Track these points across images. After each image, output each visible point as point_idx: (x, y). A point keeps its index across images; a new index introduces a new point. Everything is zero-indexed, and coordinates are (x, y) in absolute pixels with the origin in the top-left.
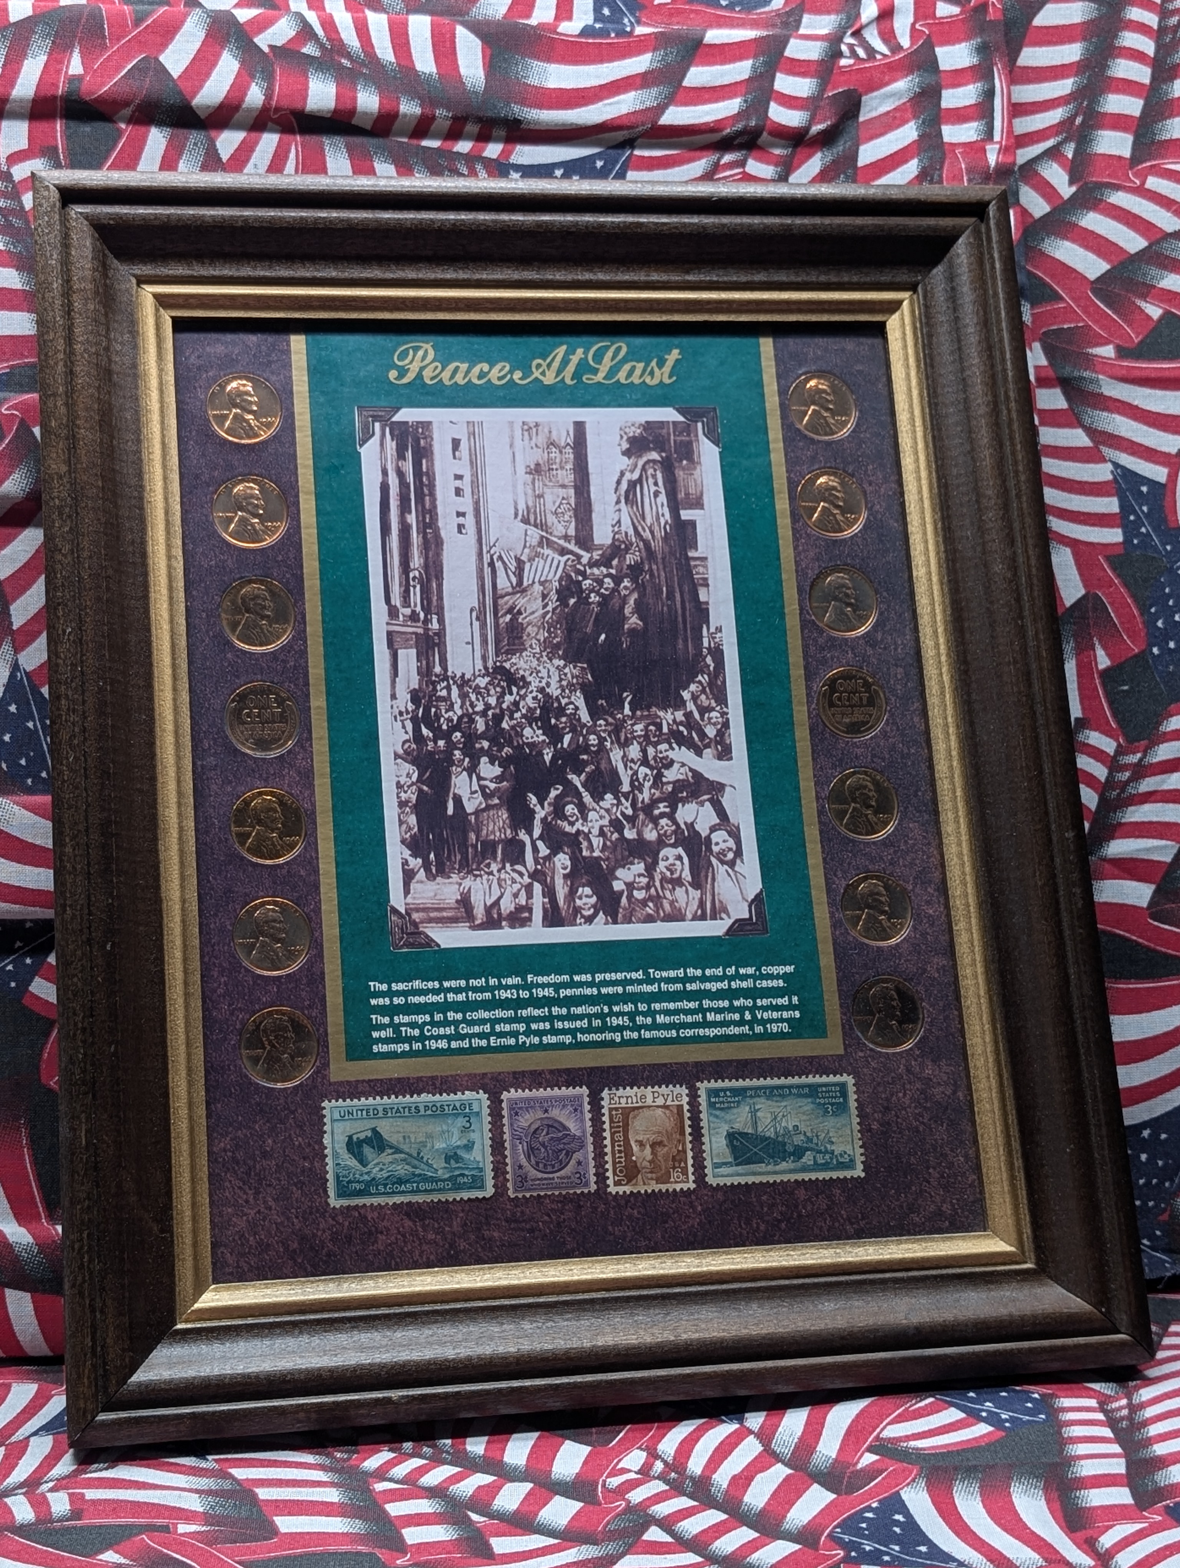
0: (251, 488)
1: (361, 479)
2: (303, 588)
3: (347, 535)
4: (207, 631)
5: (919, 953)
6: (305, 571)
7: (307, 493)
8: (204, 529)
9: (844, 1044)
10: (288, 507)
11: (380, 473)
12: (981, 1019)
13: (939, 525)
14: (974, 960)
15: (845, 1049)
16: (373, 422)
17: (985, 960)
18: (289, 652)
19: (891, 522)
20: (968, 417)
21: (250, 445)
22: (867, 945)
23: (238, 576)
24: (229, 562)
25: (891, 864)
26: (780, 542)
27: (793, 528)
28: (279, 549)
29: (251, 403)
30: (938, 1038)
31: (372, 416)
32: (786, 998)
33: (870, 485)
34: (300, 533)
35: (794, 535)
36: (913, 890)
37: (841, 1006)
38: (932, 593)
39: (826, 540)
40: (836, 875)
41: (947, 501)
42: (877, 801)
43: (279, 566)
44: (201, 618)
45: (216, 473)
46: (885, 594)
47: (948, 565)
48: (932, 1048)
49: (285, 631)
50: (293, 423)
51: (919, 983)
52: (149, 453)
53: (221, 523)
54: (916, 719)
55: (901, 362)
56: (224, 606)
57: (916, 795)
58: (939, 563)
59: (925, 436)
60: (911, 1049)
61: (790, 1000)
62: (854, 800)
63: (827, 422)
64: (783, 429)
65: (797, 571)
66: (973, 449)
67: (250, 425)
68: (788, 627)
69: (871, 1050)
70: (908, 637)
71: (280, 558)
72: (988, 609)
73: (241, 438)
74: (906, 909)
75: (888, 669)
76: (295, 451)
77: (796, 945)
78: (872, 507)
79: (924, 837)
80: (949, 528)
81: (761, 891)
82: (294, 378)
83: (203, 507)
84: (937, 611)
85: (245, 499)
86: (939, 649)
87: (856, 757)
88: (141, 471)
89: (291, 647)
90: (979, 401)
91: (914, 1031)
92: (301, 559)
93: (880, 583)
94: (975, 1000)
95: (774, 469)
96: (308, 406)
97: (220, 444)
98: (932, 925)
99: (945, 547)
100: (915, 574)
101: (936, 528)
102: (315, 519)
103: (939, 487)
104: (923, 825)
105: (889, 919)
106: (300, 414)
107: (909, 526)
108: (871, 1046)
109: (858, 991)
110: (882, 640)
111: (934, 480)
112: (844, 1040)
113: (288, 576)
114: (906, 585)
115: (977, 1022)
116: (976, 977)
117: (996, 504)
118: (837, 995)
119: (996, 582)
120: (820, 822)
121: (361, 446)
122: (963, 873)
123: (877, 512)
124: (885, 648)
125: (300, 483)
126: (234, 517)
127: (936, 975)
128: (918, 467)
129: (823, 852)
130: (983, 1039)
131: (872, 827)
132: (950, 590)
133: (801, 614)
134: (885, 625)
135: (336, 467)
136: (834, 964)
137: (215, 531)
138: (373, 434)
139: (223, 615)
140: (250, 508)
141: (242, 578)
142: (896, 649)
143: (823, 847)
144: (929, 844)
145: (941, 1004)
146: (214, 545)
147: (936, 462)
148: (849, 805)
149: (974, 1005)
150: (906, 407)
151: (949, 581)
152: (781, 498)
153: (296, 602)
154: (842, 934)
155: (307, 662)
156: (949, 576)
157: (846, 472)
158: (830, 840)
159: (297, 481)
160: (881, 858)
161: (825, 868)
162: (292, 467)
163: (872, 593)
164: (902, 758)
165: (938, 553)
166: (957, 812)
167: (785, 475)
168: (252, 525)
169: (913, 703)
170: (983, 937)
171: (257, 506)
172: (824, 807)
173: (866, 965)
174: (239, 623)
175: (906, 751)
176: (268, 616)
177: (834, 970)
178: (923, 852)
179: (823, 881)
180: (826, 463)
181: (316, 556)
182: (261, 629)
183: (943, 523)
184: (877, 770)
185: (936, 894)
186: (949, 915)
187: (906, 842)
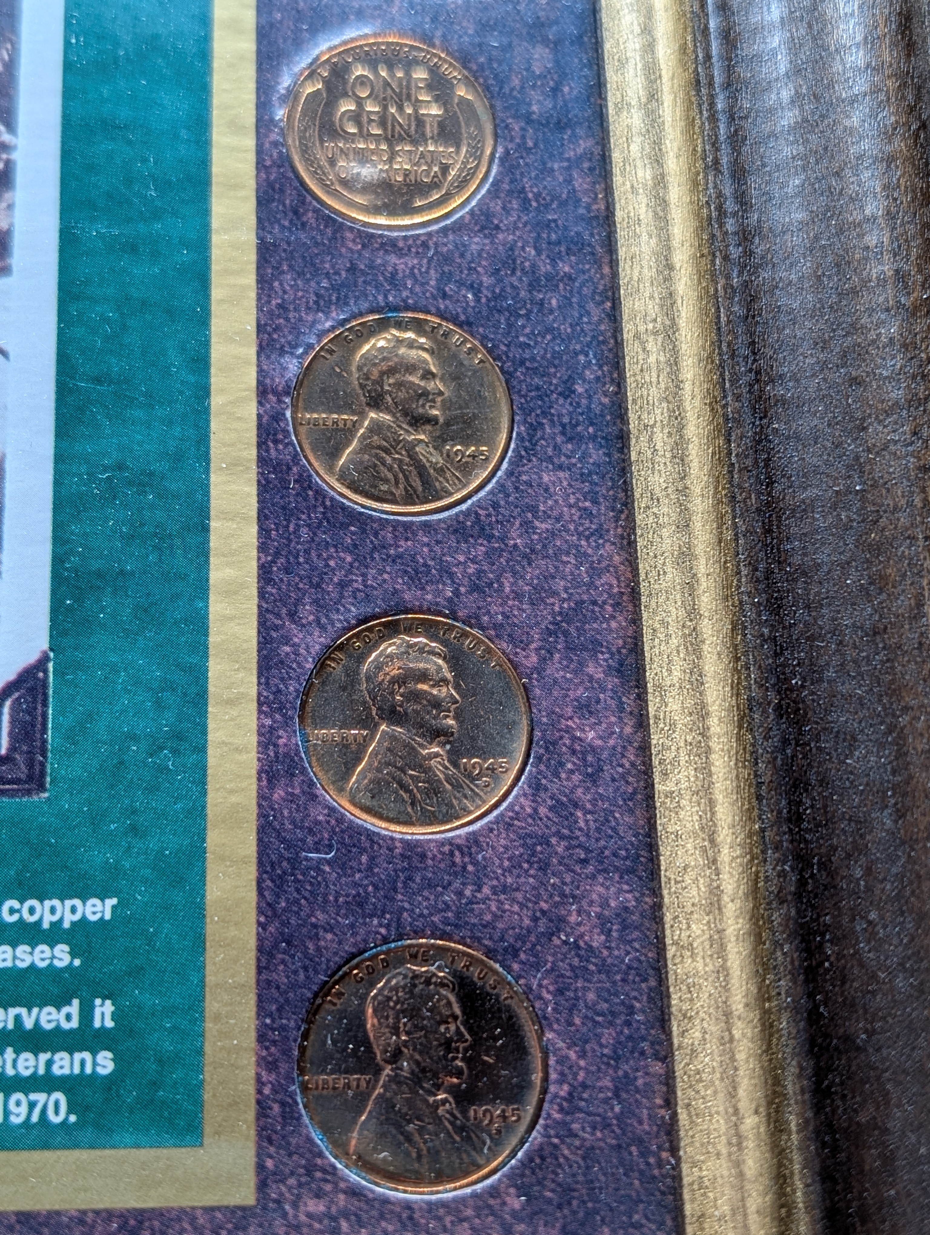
5: (544, 867)
9: (260, 1167)
12: (732, 1094)
14: (715, 892)
15: (262, 1186)
17: (754, 891)
22: (371, 836)
25: (475, 588)
30: (588, 1154)
32: (74, 1008)
36: (539, 670)
37: (261, 1038)
40: (292, 615)
42: (446, 406)
48: (567, 1190)
51: (537, 966)
54: (580, 183)
57: (568, 393)
60: (494, 1192)
61: (87, 1013)
62: (376, 402)
69: (355, 1192)
74: (511, 726)
77: (134, 829)
79: (587, 514)
81: (42, 663)
87: (392, 279)
91: (508, 1127)
94: (714, 1029)
98: (593, 778)
104: (583, 477)
105: (454, 756)
108: (354, 1177)
109: (324, 990)
112: (260, 1154)
115: (719, 1104)
116: (721, 951)
118: (252, 999)
120: (262, 461)
122: (693, 613)
127: (598, 940)
129: (262, 548)
130: (738, 1164)
131: (426, 481)
136: (252, 896)
143: (264, 532)
144: (600, 532)
145: (608, 1036)
148: (362, 415)
149: (713, 1046)
154: (291, 798)
158: (288, 513)
160: (446, 572)
161: (262, 594)
164: (534, 286)
166: (681, 428)
169: (574, 138)
170: (748, 815)
172: (278, 417)
173: (360, 902)
175: (545, 267)
177: (252, 916)
178: (581, 556)
179: (253, 633)
184: (454, 320)
185: (612, 682)
186: (645, 748)
187: (527, 526)
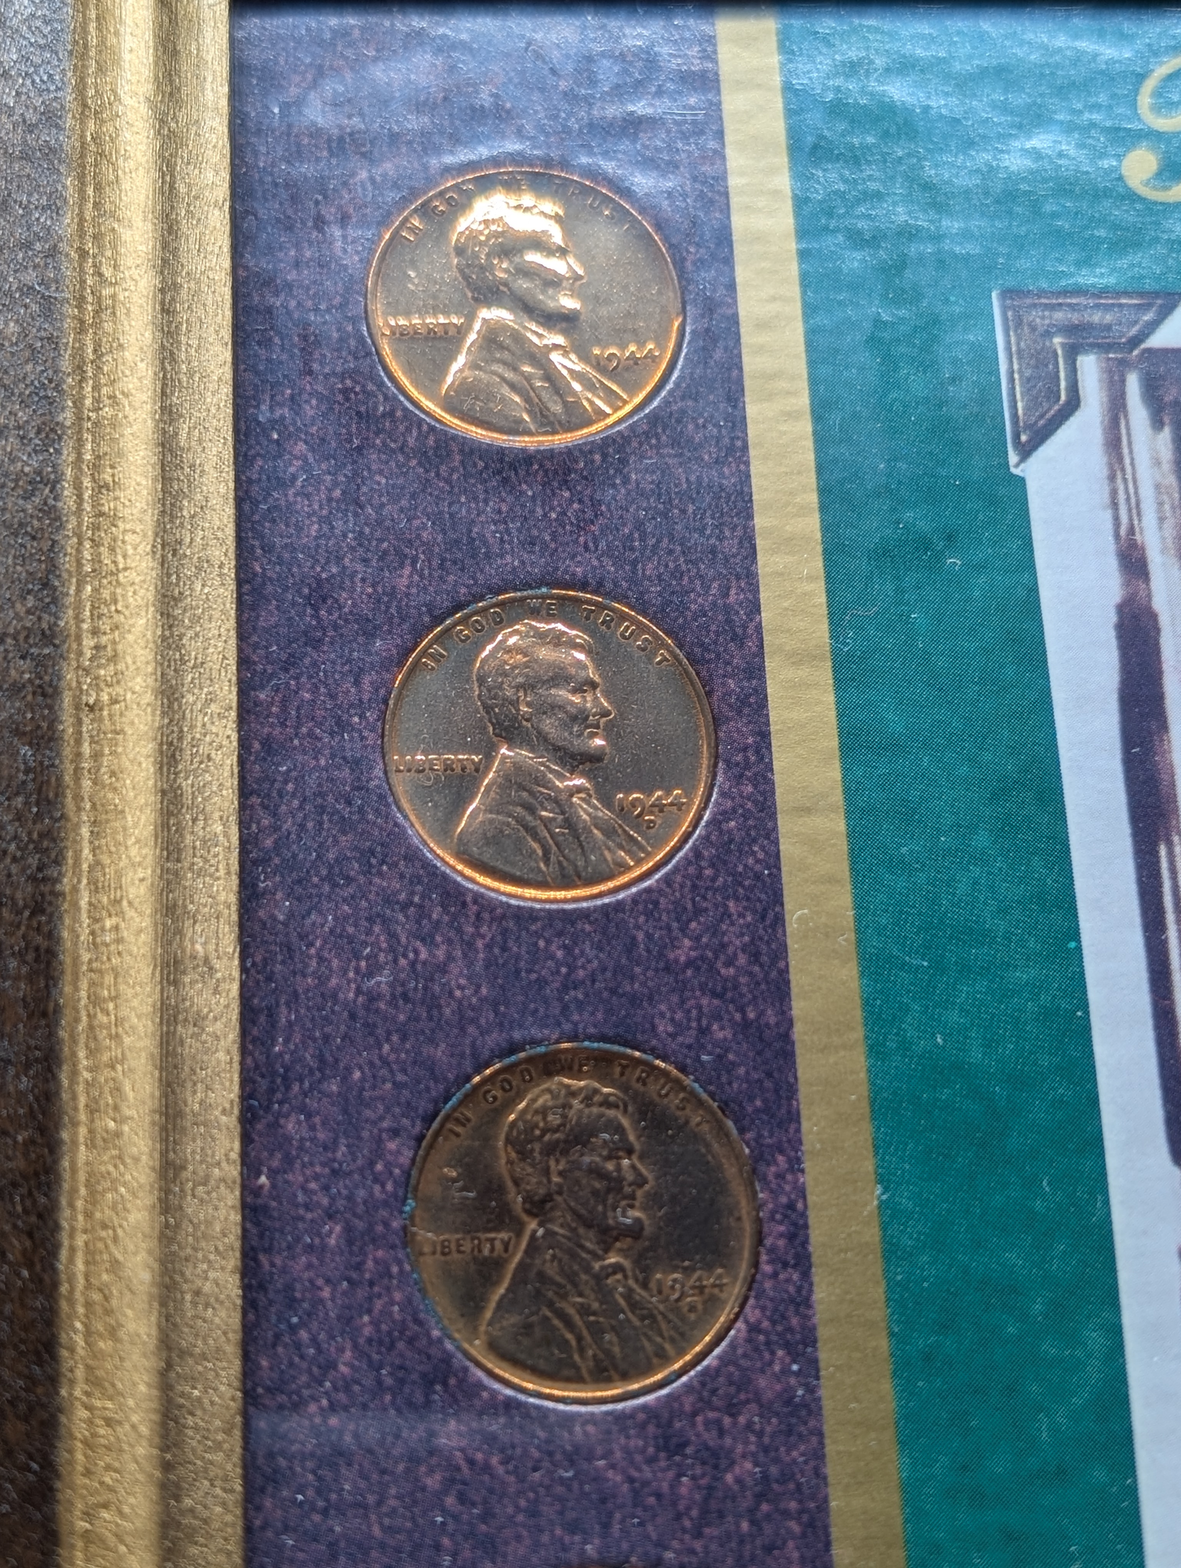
0: (557, 640)
1: (1033, 590)
2: (792, 1090)
3: (982, 840)
4: (347, 1321)
6: (798, 1007)
7: (797, 658)
8: (345, 825)
10: (717, 721)
11: (1112, 563)
16: (1072, 352)
18: (732, 1410)
21: (550, 454)
23: (494, 1039)
24: (457, 970)
28: (678, 910)
29: (553, 282)
31: (1071, 330)
34: (771, 835)
43: (682, 987)
44: (318, 1250)
45: (404, 578)
49: (712, 1304)
50: (735, 363)
52: (101, 487)
53: (422, 794)
56: (430, 1187)
67: (550, 375)
71: (684, 950)
73: (517, 428)
76: (746, 478)
82: (734, 182)
83: (342, 725)
85: (528, 687)
88: (53, 567)
89: (744, 1383)
92: (781, 952)
96: (795, 291)
97: (422, 455)
102: (835, 773)
106: (762, 325)
113: (720, 1033)
121: (1026, 452)
125: (766, 616)
126: (480, 770)
135: (924, 544)
137: (397, 834)
138: (1074, 403)
139: (426, 1236)
140: (549, 725)
141: (513, 1048)
146: (388, 900)
153: (760, 1157)
155: (818, 1455)
159: (755, 608)
162: (730, 546)
168: (560, 803)
171: (580, 718)
174: (496, 1265)
176: (635, 1232)
181: (846, 940)
182: (605, 1294)
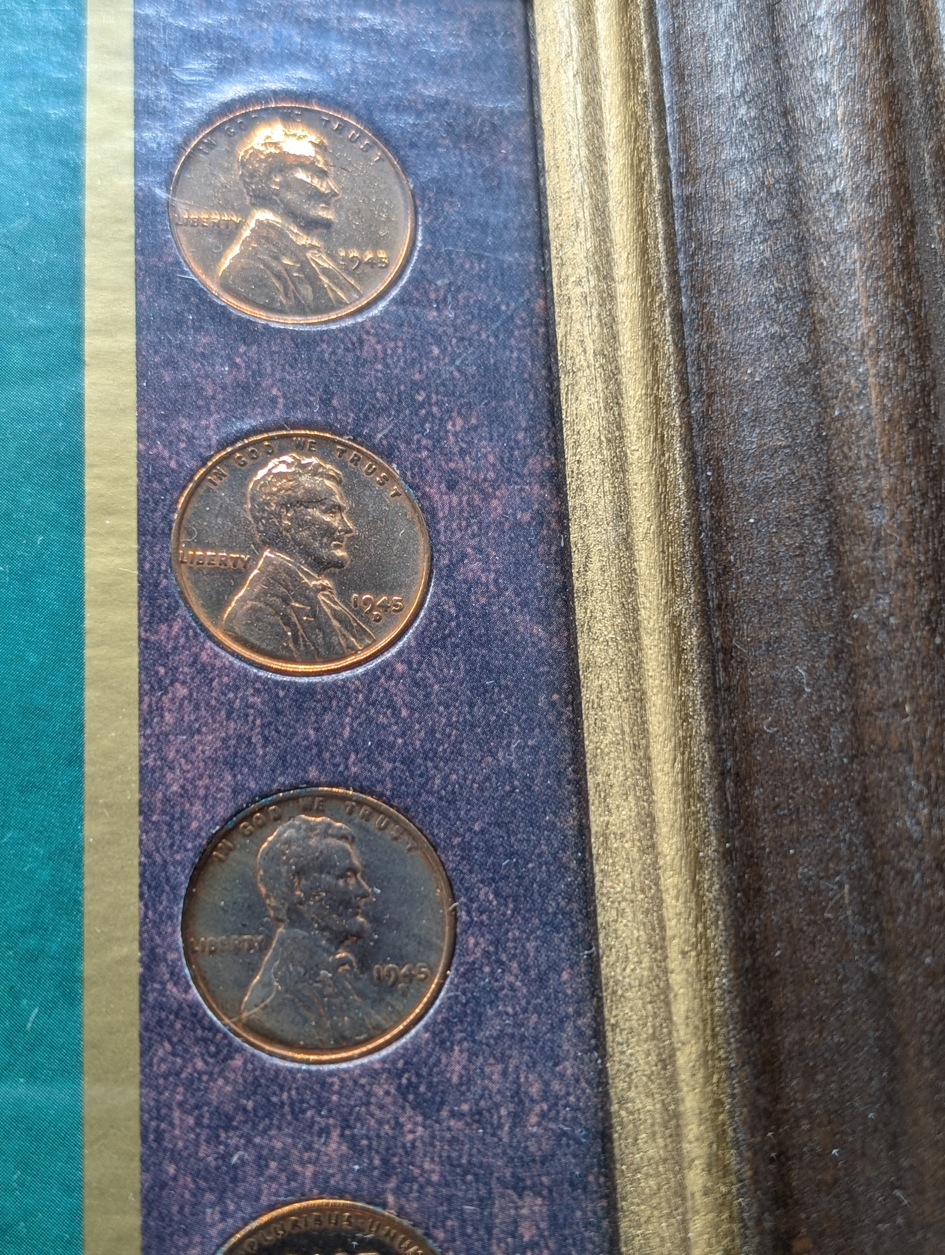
13: (693, 638)
19: (523, 620)
20: (800, 239)
26: (90, 695)
27: (145, 644)
33: (452, 486)
35: (143, 668)
38: (658, 902)
39: (269, 687)
41: (718, 548)
46: (486, 893)
47: (721, 788)
55: (573, 65)
58: (687, 785)
59: (647, 315)
63: (304, 265)
64: (140, 287)
65: (145, 809)
66: (817, 360)
68: (89, 1035)
70: (568, 1068)
72: (873, 980)
75: (484, 1202)
78: (452, 567)
80: (727, 651)
84: (677, 979)
86: (677, 1136)
90: (841, 184)
93: (465, 847)
95: (90, 425)
99: (714, 724)
100: (596, 821)
101: (678, 650)
103: (694, 494)
107: (582, 641)
110: (467, 1081)
111: (677, 472)
114: (569, 858)
117: (901, 563)
119: (904, 875)
123: (472, 584)
124: (477, 1116)
128: (619, 424)
132: (728, 889)
133: (144, 982)
134: (480, 1020)
142: (518, 1118)
147: (685, 404)
150: (585, 215)
151: (727, 856)
152: (111, 532)
156: (724, 838)
157: (367, 441)
163: (440, 892)
165: (683, 745)
167: (133, 447)
180: (292, 406)
183: (706, 631)
